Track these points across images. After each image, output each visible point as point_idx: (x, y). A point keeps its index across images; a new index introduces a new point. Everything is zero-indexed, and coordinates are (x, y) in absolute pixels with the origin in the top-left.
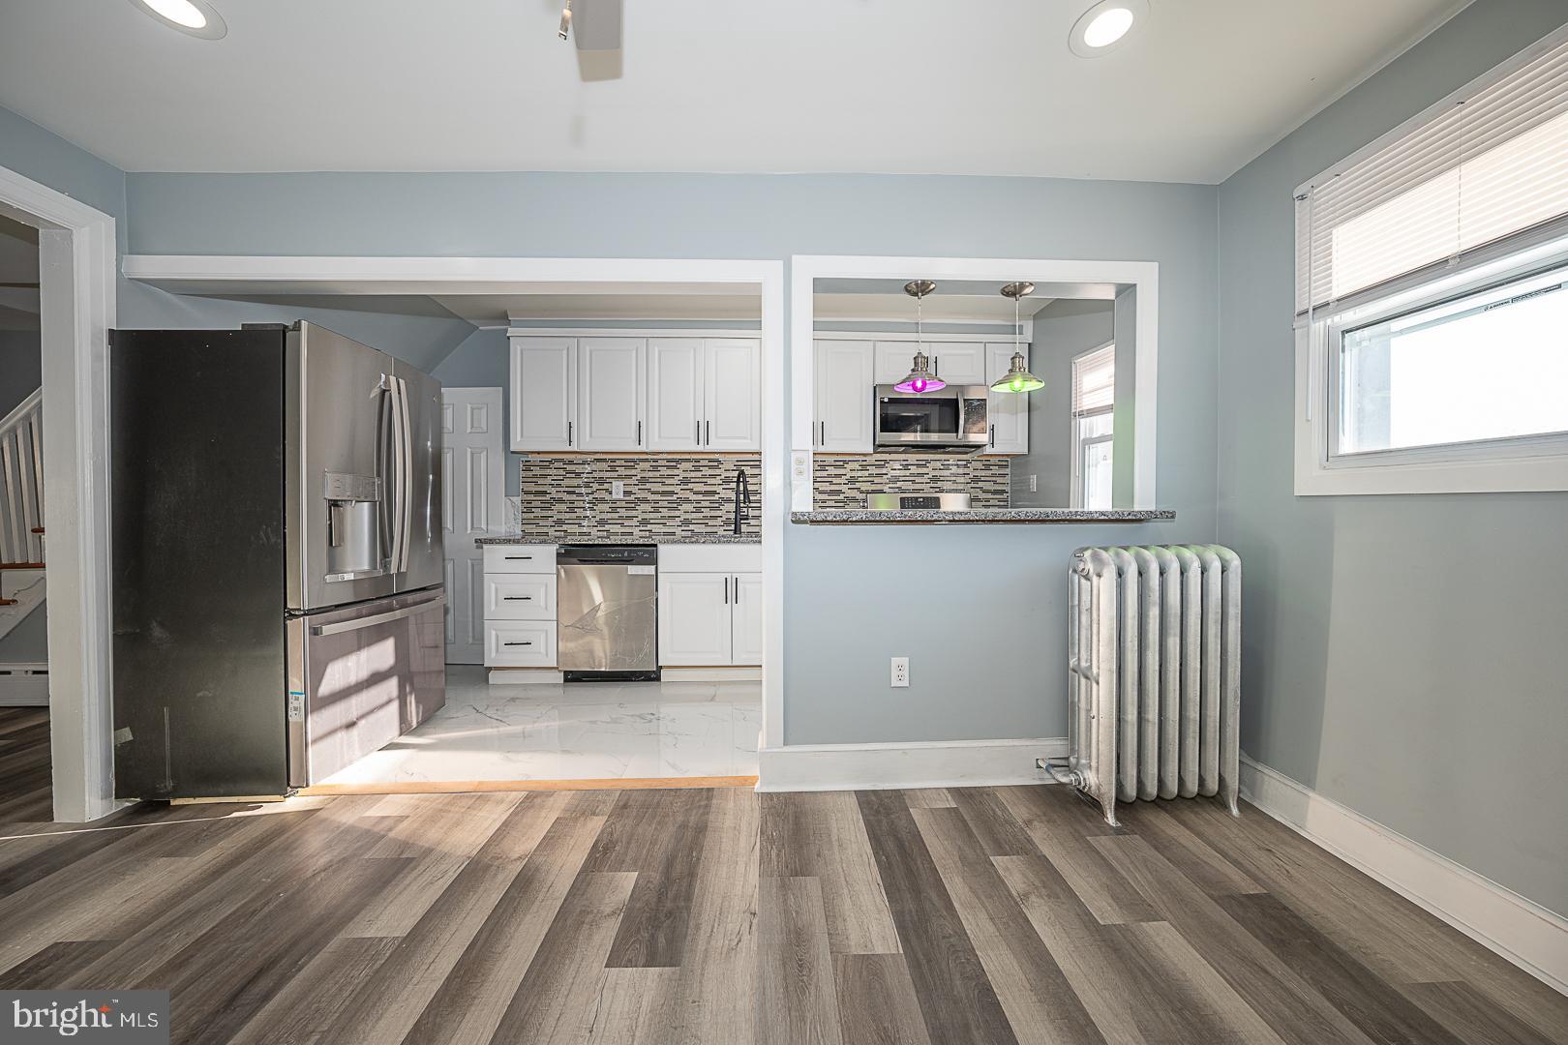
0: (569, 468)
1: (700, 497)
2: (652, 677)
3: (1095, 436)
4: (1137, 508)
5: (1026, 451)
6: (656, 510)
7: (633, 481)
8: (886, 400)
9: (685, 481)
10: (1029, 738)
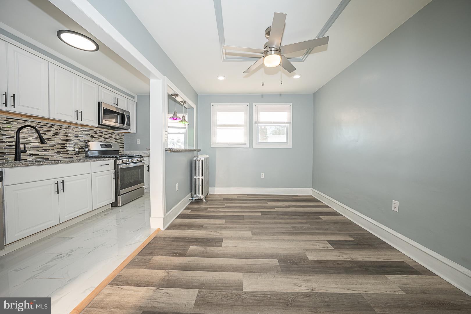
4: (195, 148)
5: (136, 132)
8: (104, 109)
10: (188, 194)
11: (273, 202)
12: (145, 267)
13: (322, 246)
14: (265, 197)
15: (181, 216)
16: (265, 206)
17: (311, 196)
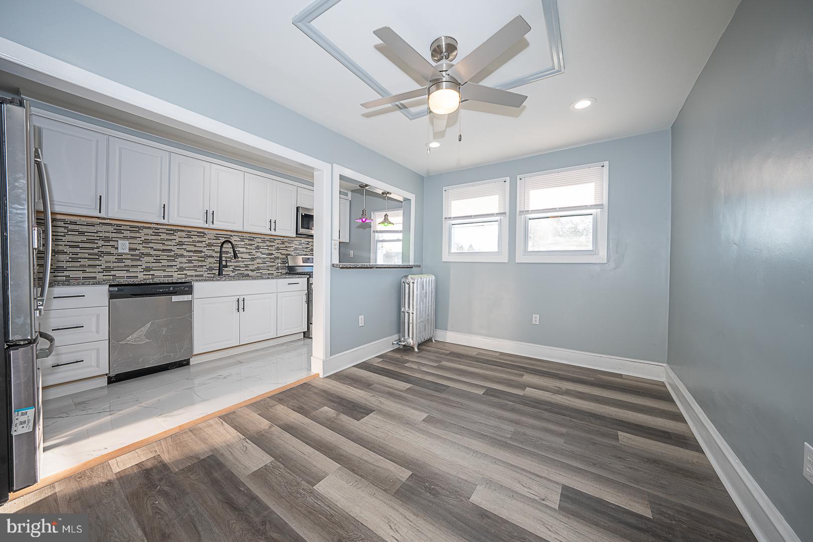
0: (70, 227)
1: (191, 254)
2: (184, 363)
3: (380, 239)
4: (410, 264)
5: (348, 241)
6: (158, 261)
7: (138, 241)
8: (303, 214)
9: (181, 244)
10: (391, 335)
11: (532, 376)
12: (260, 412)
13: (536, 490)
14: (532, 364)
15: (365, 366)
16: (510, 380)
17: (663, 385)
